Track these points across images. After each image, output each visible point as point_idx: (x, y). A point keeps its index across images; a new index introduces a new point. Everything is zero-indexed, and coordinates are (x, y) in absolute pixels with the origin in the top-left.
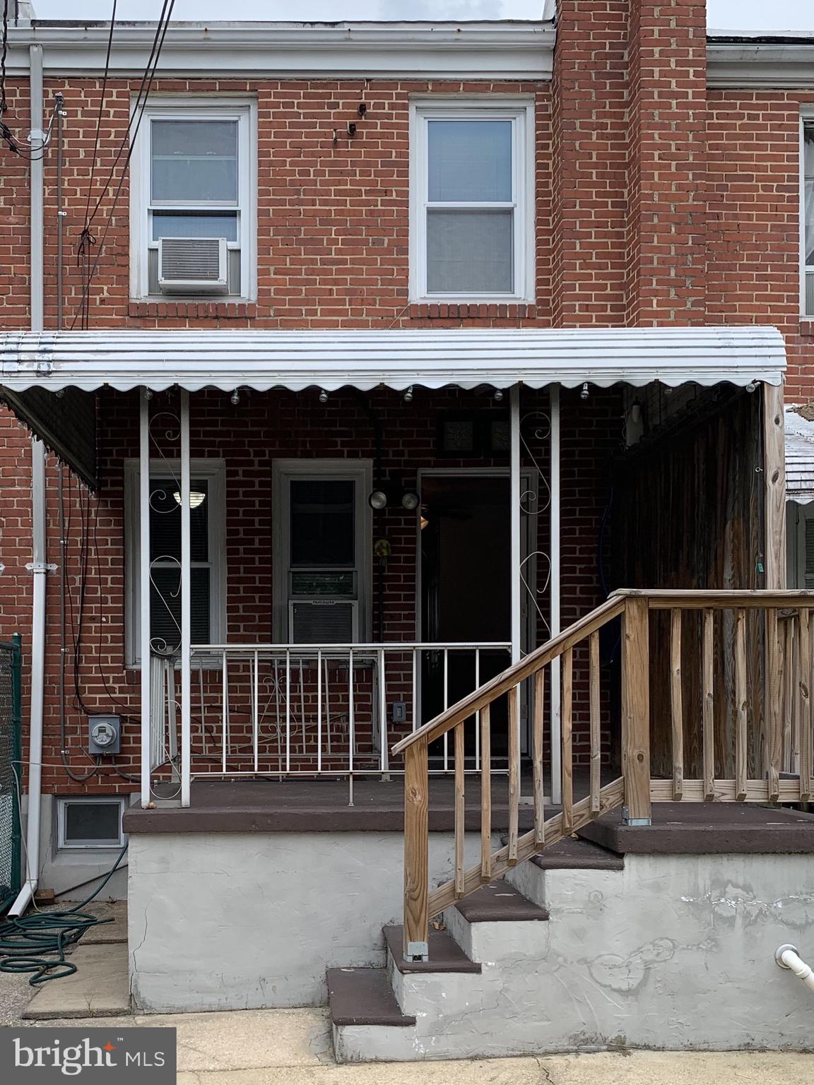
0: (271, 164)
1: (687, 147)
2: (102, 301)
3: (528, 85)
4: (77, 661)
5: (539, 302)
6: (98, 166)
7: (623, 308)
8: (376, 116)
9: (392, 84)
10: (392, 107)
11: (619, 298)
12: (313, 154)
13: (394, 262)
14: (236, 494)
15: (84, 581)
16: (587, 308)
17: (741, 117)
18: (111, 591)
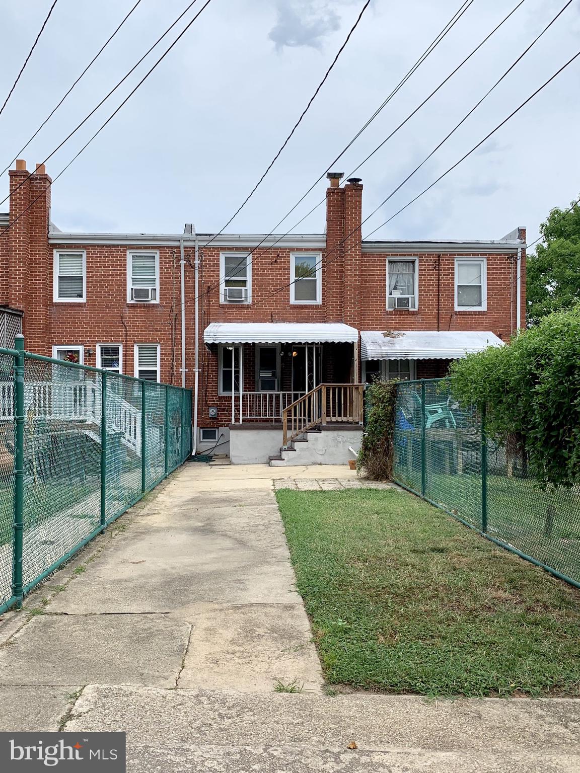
0: (255, 269)
1: (356, 270)
2: (213, 303)
3: (320, 249)
4: (206, 394)
5: (323, 304)
6: (212, 269)
7: (342, 307)
8: (282, 257)
9: (286, 249)
10: (286, 254)
11: (341, 305)
12: (266, 267)
13: (286, 294)
14: (246, 351)
15: (208, 373)
16: (333, 307)
17: (372, 260)
18: (214, 376)
